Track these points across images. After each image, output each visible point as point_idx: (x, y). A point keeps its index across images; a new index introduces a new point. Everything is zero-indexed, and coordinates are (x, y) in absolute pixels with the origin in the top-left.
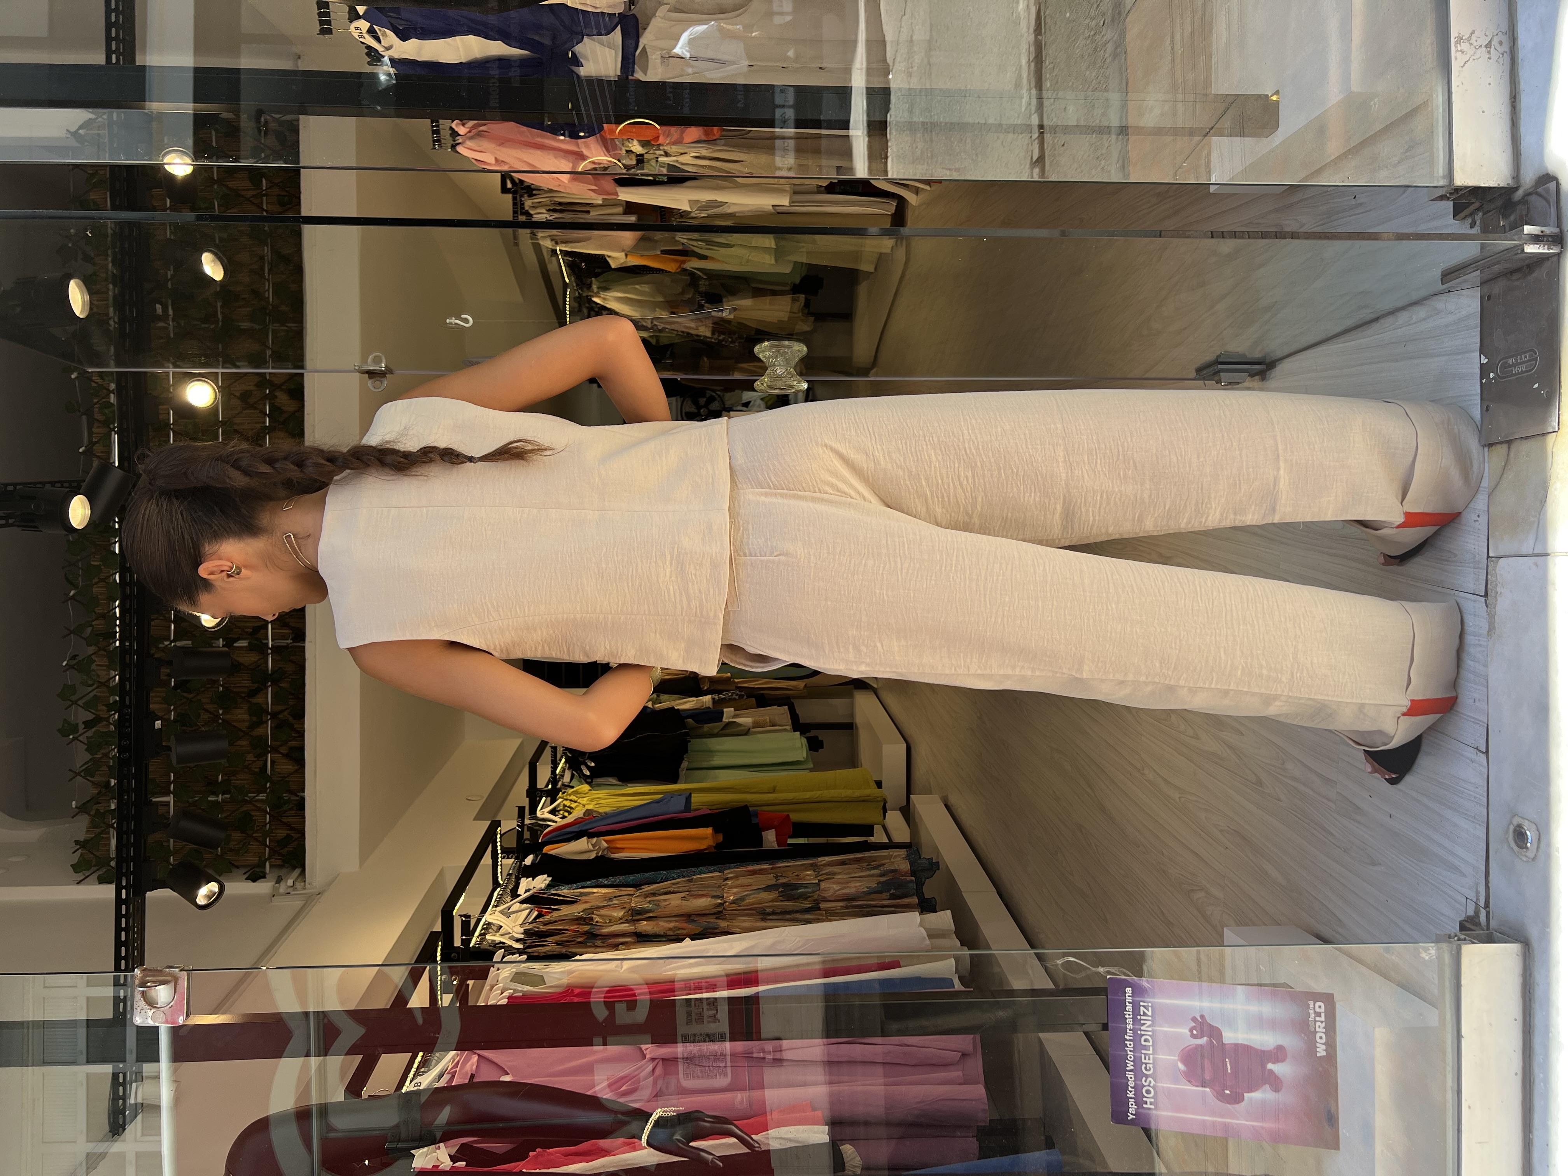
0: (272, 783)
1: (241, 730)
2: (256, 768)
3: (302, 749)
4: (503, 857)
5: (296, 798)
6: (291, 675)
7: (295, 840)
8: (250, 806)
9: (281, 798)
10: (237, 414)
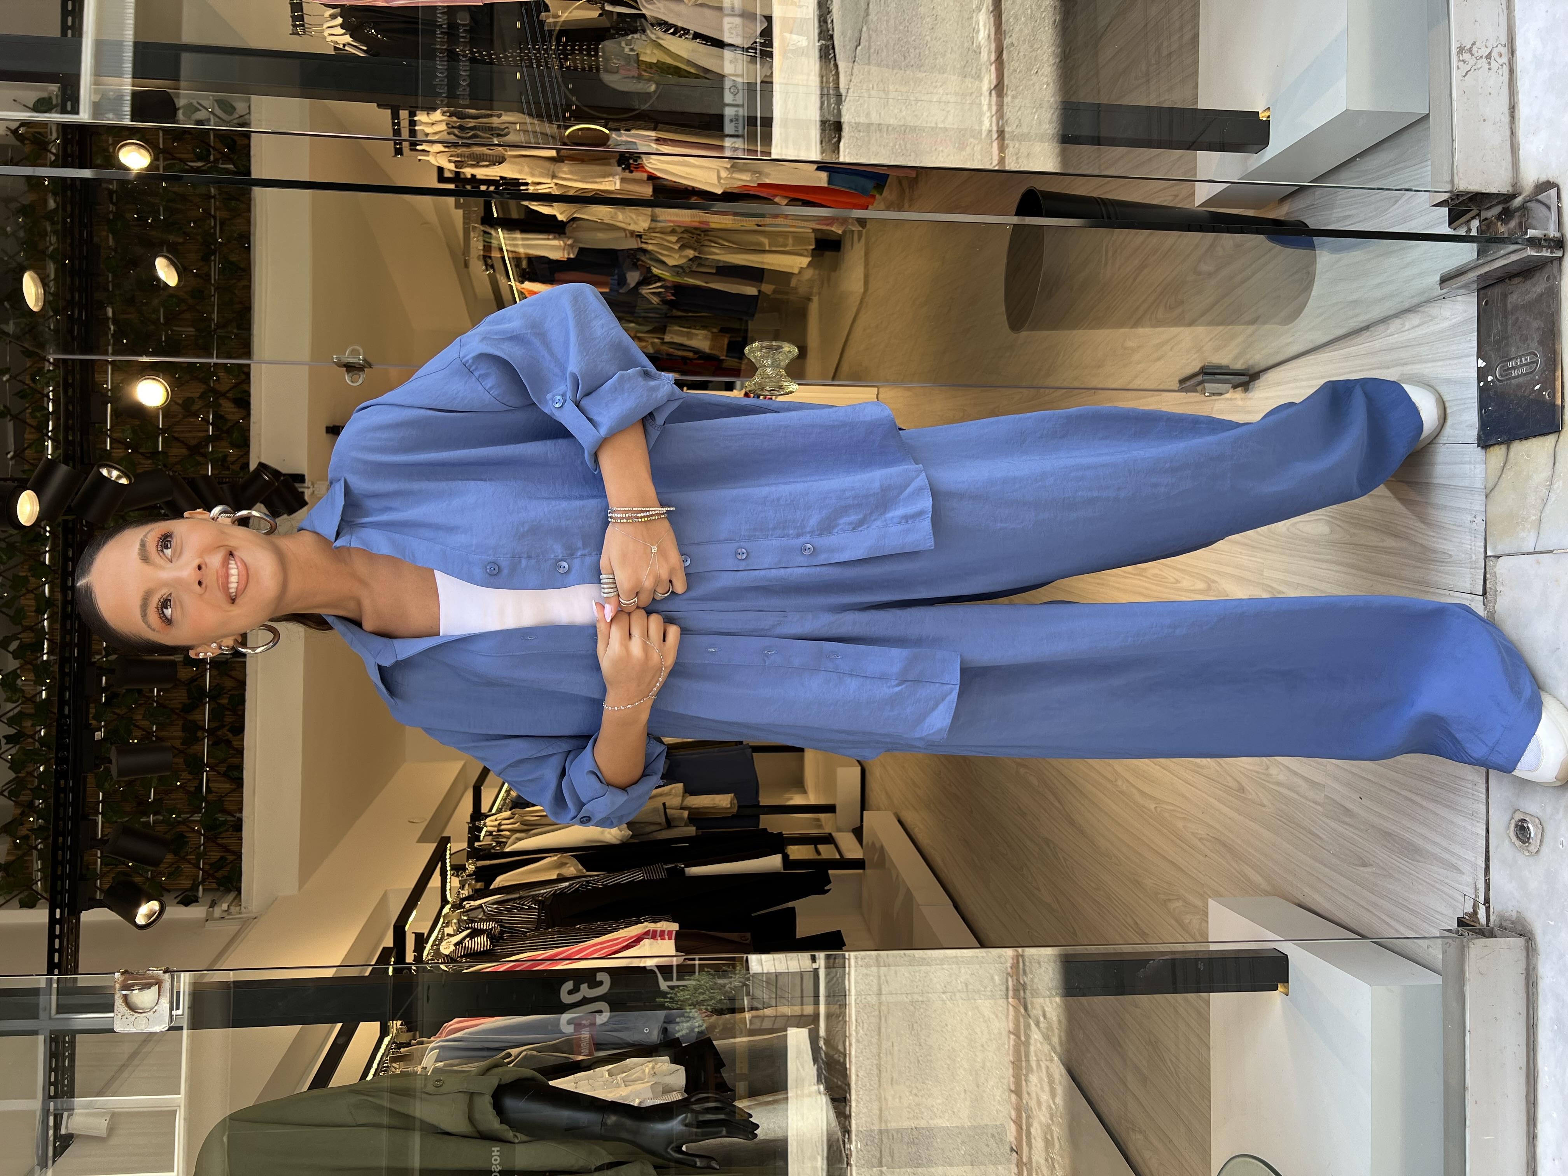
0: (208, 803)
1: (176, 747)
2: (190, 786)
3: (240, 768)
4: (453, 875)
5: (233, 819)
6: (230, 690)
7: (229, 864)
8: (183, 828)
9: (216, 819)
10: (178, 422)
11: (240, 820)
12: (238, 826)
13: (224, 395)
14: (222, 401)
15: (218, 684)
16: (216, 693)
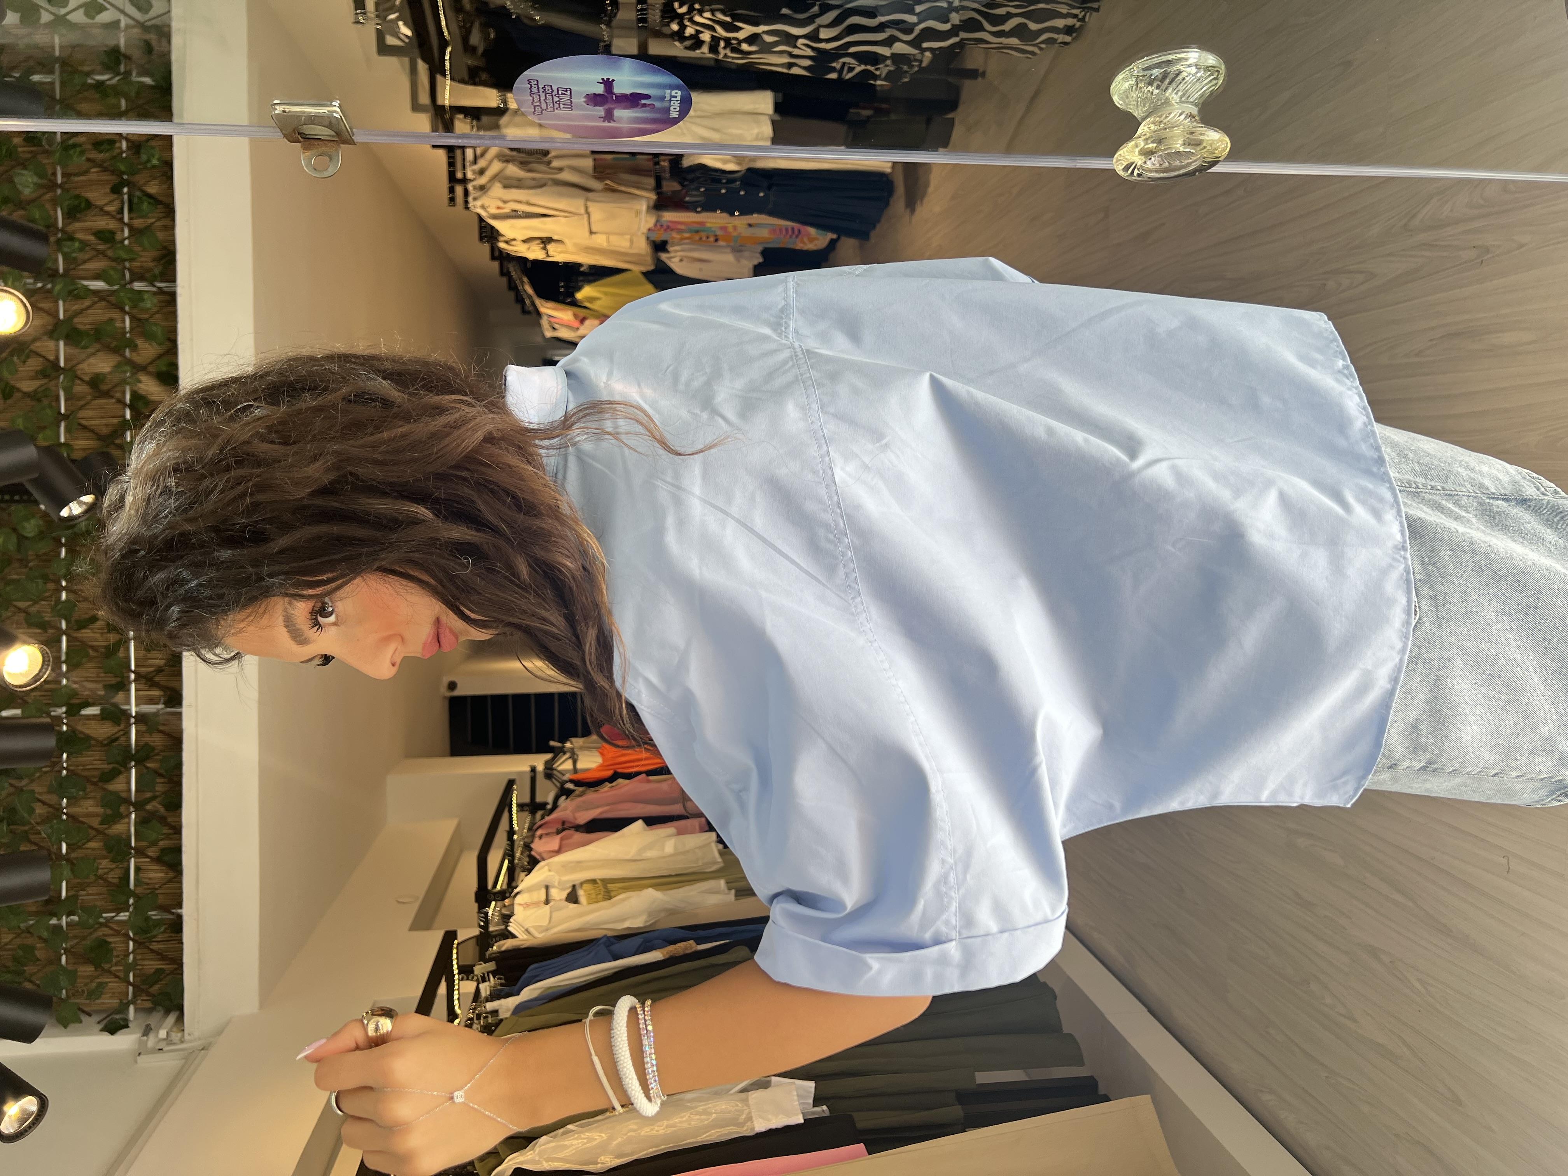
0: (138, 898)
1: (92, 828)
2: (114, 877)
3: (177, 850)
4: (462, 979)
5: (171, 917)
6: (162, 751)
7: (168, 975)
8: (107, 931)
9: (147, 919)
10: (84, 405)
11: (180, 917)
12: (177, 926)
13: (143, 369)
14: (143, 378)
15: (147, 744)
16: (142, 756)
